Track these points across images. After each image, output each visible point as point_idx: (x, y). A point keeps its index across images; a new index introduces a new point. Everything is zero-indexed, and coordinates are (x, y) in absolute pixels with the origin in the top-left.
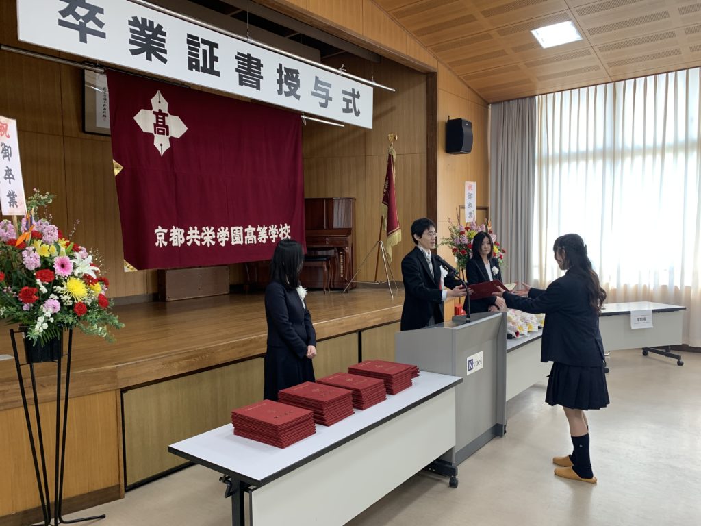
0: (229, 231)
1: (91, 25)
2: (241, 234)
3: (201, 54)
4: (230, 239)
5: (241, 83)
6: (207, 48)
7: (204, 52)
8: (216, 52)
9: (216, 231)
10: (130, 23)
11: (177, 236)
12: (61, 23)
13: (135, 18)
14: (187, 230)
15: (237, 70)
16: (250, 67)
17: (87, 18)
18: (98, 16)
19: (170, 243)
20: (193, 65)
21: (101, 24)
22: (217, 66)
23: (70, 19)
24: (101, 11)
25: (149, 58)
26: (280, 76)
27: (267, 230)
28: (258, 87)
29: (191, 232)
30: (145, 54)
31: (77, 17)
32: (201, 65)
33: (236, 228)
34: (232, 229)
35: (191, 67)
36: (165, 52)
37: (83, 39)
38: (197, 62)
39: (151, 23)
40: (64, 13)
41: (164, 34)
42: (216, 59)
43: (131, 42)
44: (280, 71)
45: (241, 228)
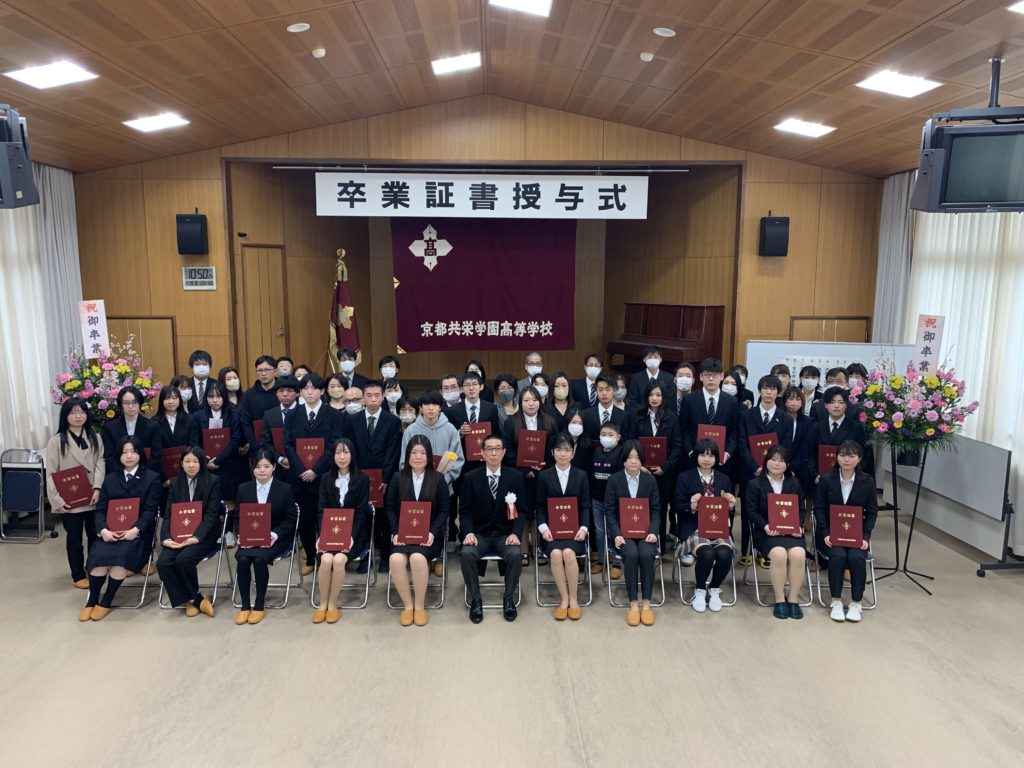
0: (486, 325)
1: (357, 196)
2: (498, 327)
3: (437, 194)
4: (486, 331)
5: (475, 207)
6: (443, 188)
7: (441, 192)
8: (451, 190)
9: (474, 324)
10: (383, 187)
11: (441, 329)
12: (340, 200)
13: (387, 183)
14: (448, 324)
15: (471, 199)
16: (483, 193)
17: (354, 193)
18: (362, 189)
19: (435, 334)
20: (430, 203)
21: (363, 194)
22: (451, 200)
23: (345, 196)
24: (363, 185)
25: (396, 207)
26: (517, 194)
27: (526, 326)
28: (492, 208)
29: (452, 325)
30: (392, 205)
31: (348, 193)
32: (438, 202)
33: (493, 322)
34: (489, 323)
35: (429, 206)
36: (408, 200)
37: (352, 206)
38: (434, 201)
39: (398, 183)
40: (341, 194)
41: (408, 187)
42: (451, 195)
43: (383, 199)
44: (517, 189)
45: (498, 323)
